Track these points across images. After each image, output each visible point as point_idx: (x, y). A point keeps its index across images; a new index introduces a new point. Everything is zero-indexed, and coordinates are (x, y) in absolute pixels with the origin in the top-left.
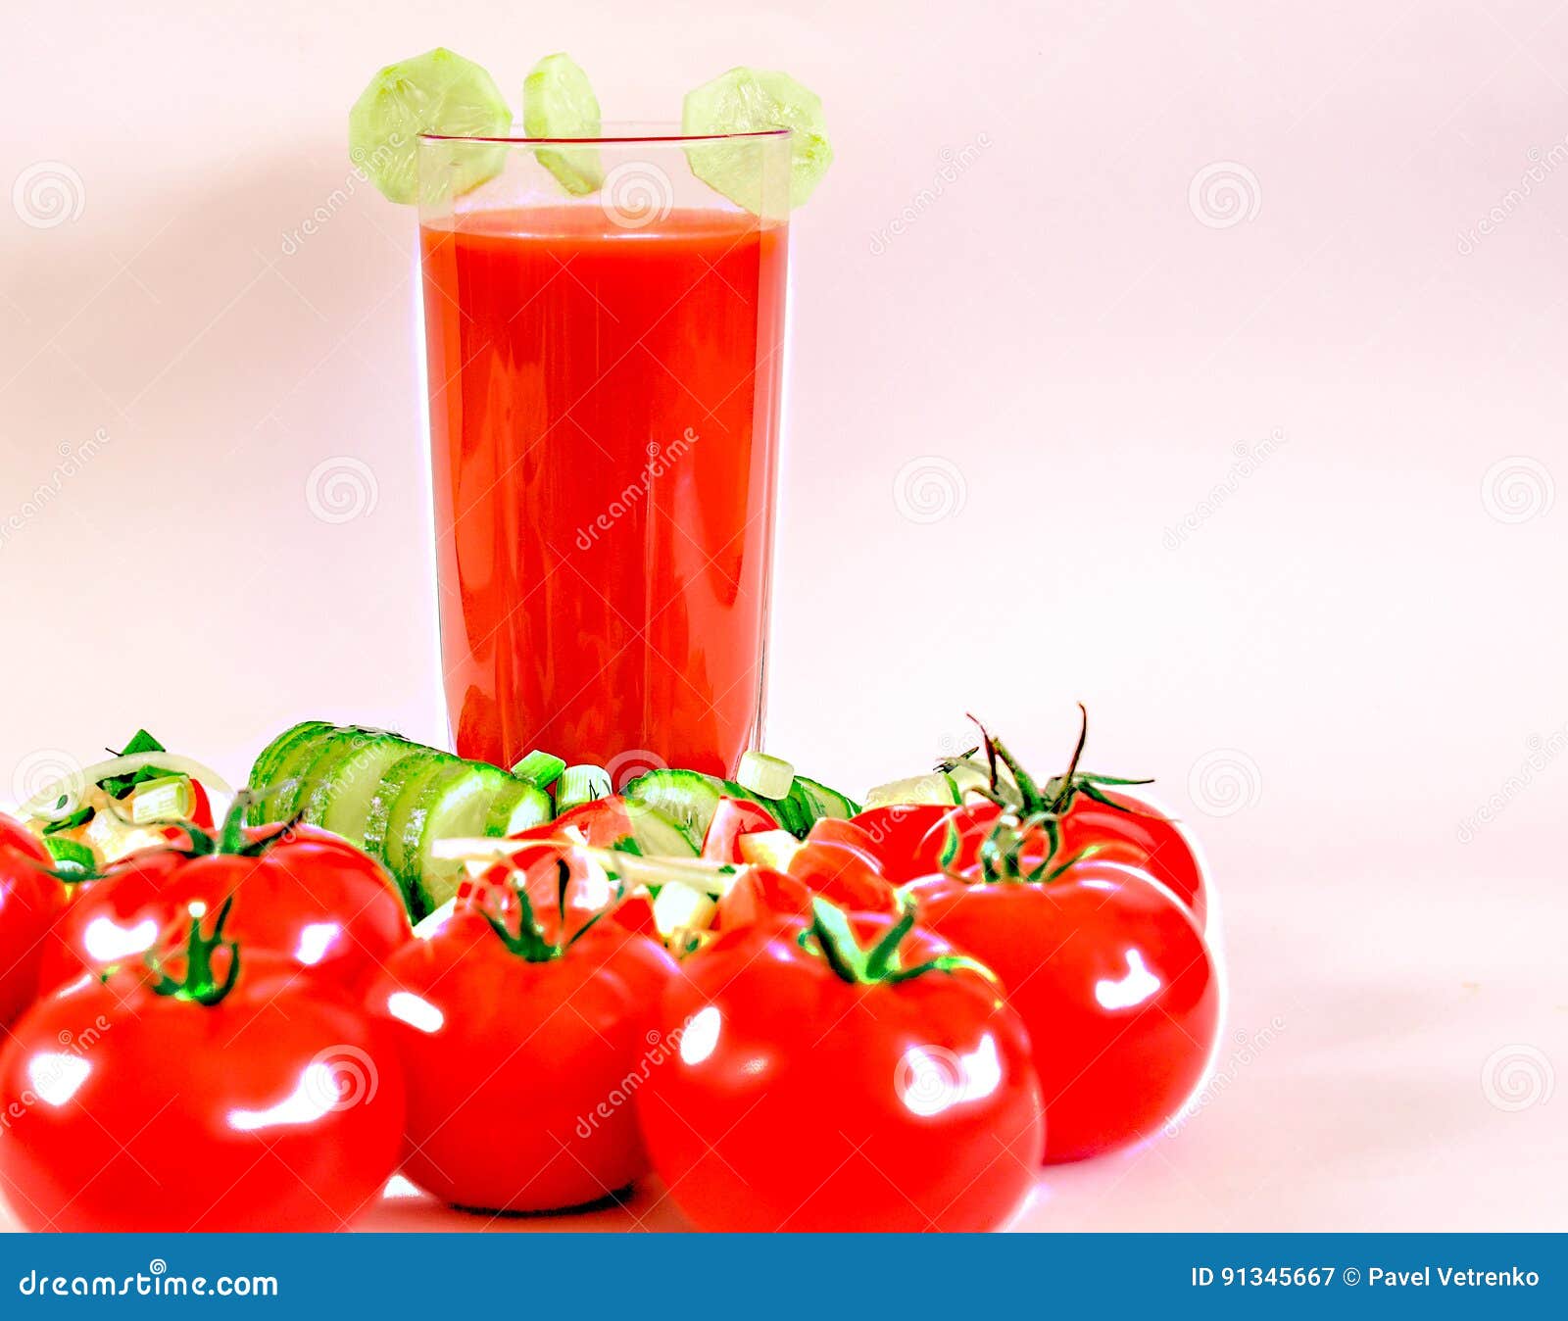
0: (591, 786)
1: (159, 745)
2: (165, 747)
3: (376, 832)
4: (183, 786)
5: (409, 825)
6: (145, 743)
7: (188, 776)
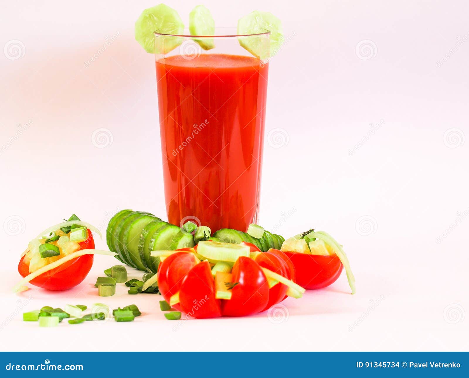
0: (204, 232)
1: (79, 219)
2: (80, 219)
3: (142, 245)
4: (84, 230)
5: (150, 243)
6: (75, 218)
7: (86, 228)
